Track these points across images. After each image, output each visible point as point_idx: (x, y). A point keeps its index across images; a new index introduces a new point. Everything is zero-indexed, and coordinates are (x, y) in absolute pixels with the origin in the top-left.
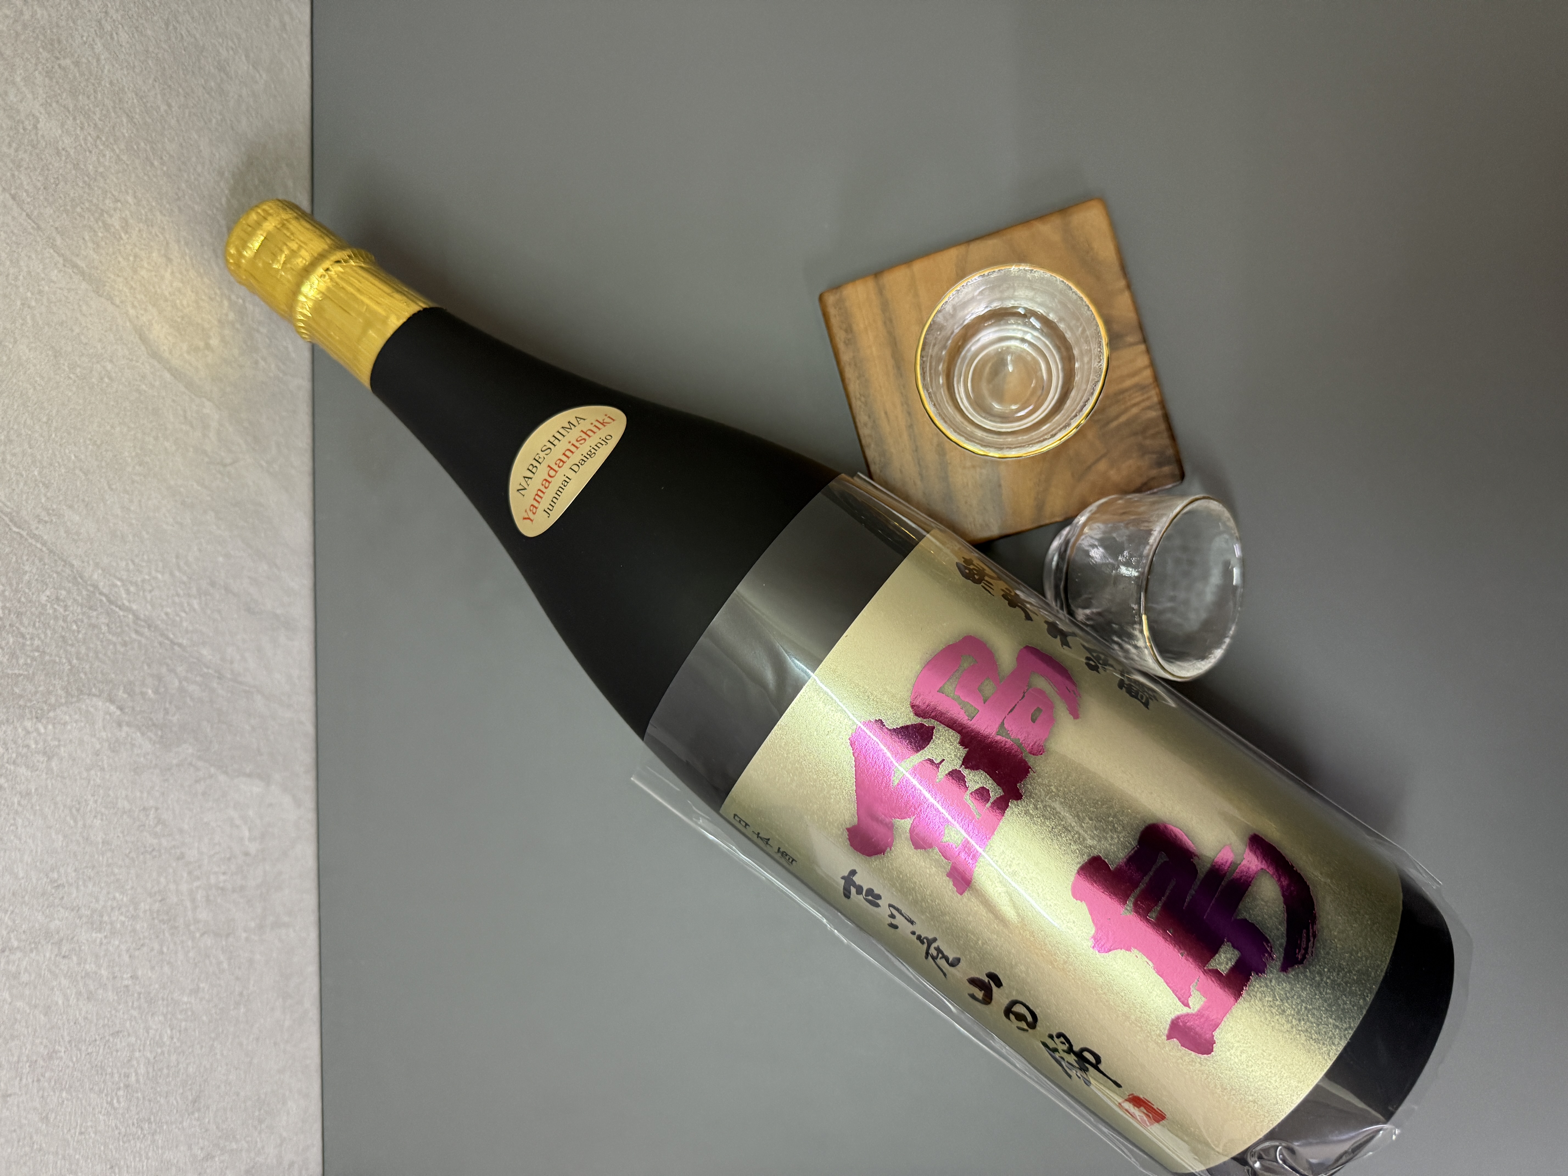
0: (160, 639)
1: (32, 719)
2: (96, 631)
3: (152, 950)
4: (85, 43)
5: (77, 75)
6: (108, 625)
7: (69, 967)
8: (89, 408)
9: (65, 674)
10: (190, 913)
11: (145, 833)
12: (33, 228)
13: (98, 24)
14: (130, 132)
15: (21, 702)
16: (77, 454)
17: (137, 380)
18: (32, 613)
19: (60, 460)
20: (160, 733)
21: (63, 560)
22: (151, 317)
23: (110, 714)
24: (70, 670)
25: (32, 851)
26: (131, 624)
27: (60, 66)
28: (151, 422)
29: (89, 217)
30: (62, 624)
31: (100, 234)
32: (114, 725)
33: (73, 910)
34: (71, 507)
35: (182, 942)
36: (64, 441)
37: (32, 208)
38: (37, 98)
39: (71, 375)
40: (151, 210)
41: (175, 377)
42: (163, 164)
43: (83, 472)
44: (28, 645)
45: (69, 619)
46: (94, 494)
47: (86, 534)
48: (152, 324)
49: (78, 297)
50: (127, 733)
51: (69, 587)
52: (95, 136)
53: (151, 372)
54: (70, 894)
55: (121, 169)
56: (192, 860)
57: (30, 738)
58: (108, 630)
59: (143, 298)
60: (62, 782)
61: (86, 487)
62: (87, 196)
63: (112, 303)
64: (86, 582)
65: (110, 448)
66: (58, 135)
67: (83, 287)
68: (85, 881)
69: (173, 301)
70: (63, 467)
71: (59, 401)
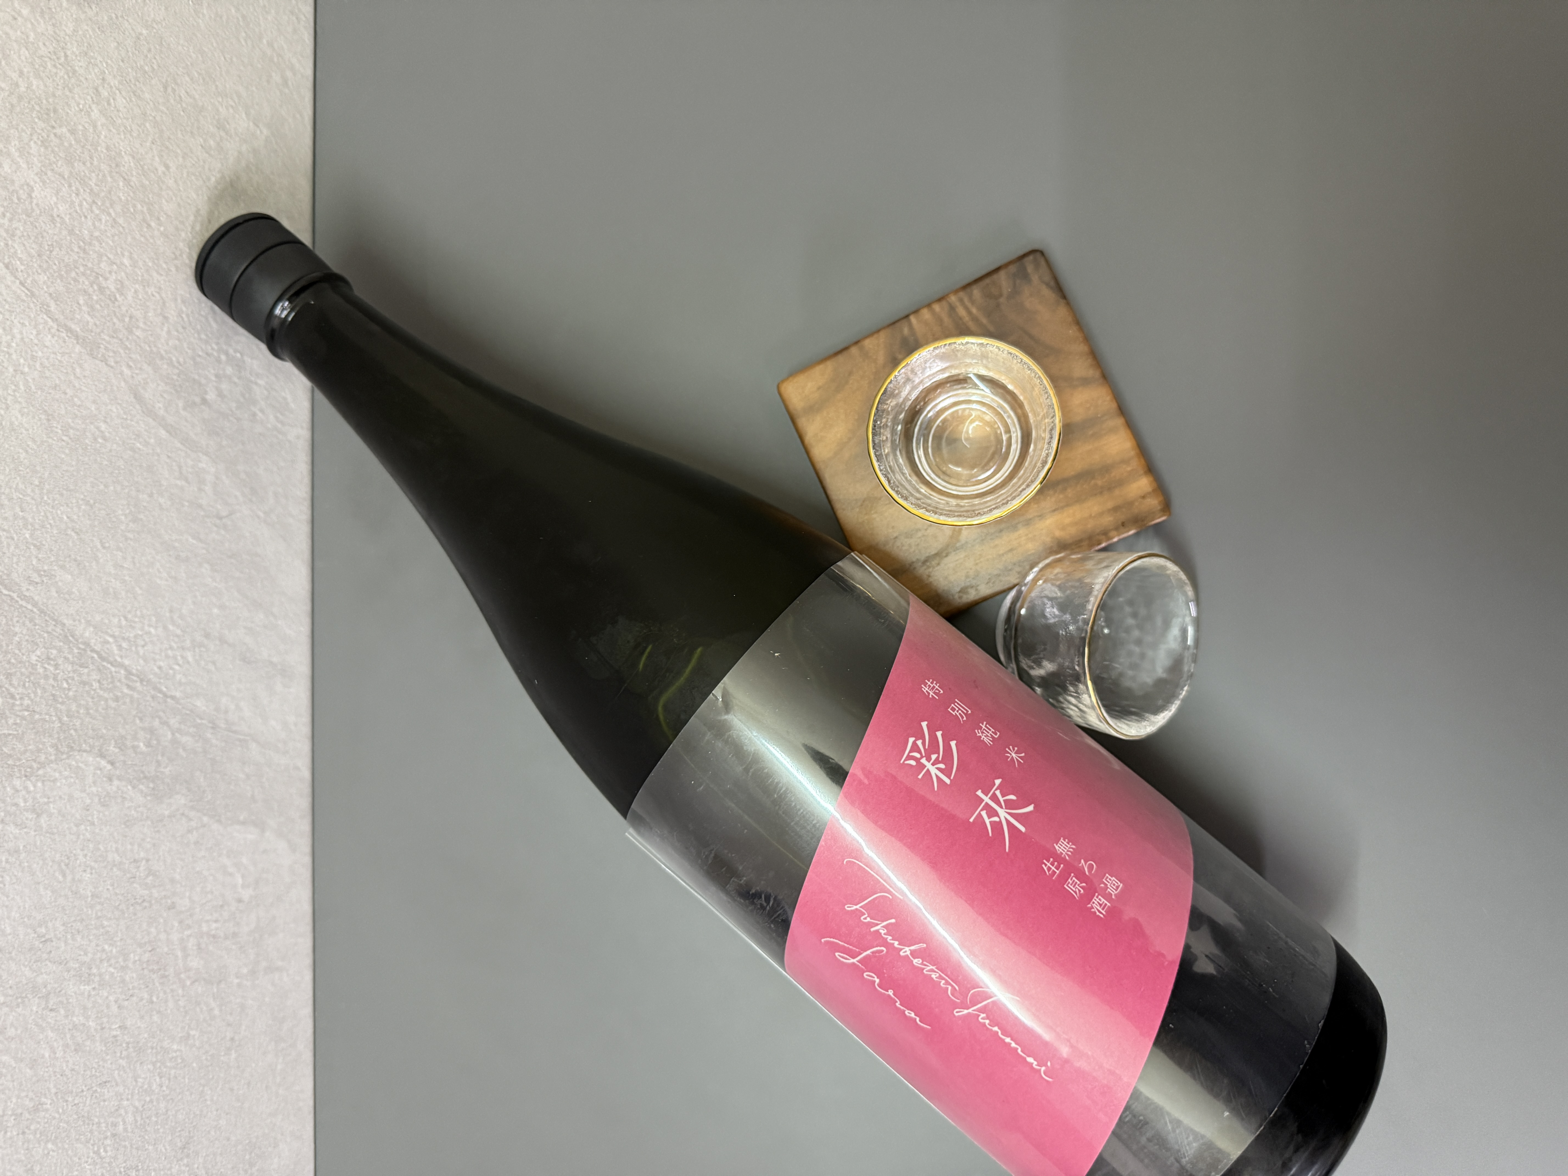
0: (153, 692)
1: (20, 778)
2: (87, 688)
3: (142, 999)
4: (81, 110)
5: (73, 142)
6: (99, 681)
7: (56, 1021)
8: (82, 469)
9: (55, 732)
10: (180, 962)
11: (135, 885)
12: (26, 295)
13: (95, 91)
14: (126, 195)
15: (10, 762)
16: (69, 515)
17: (131, 439)
18: (21, 673)
20: (151, 785)
21: (54, 620)
22: (145, 376)
24: (61, 727)
25: (19, 907)
26: (123, 680)
27: (55, 135)
28: (145, 479)
29: (83, 282)
30: (53, 682)
31: (95, 298)
32: (105, 779)
33: (60, 964)
34: (62, 567)
35: (172, 991)
36: (57, 502)
37: (26, 276)
38: (32, 167)
39: (64, 438)
40: (147, 271)
41: (170, 434)
42: (160, 225)
43: (75, 532)
44: (18, 705)
45: (59, 677)
46: (87, 553)
47: (78, 594)
48: (147, 383)
49: (72, 361)
50: (118, 787)
51: (60, 646)
52: (91, 201)
53: (146, 430)
54: (58, 948)
55: (117, 233)
56: (183, 909)
57: (19, 796)
58: (100, 687)
59: (139, 358)
60: (50, 838)
61: (78, 547)
62: (82, 260)
63: (106, 364)
64: (77, 640)
65: (104, 507)
66: (52, 203)
67: (77, 350)
68: (73, 935)
69: (170, 358)
70: (54, 528)
71: (52, 464)
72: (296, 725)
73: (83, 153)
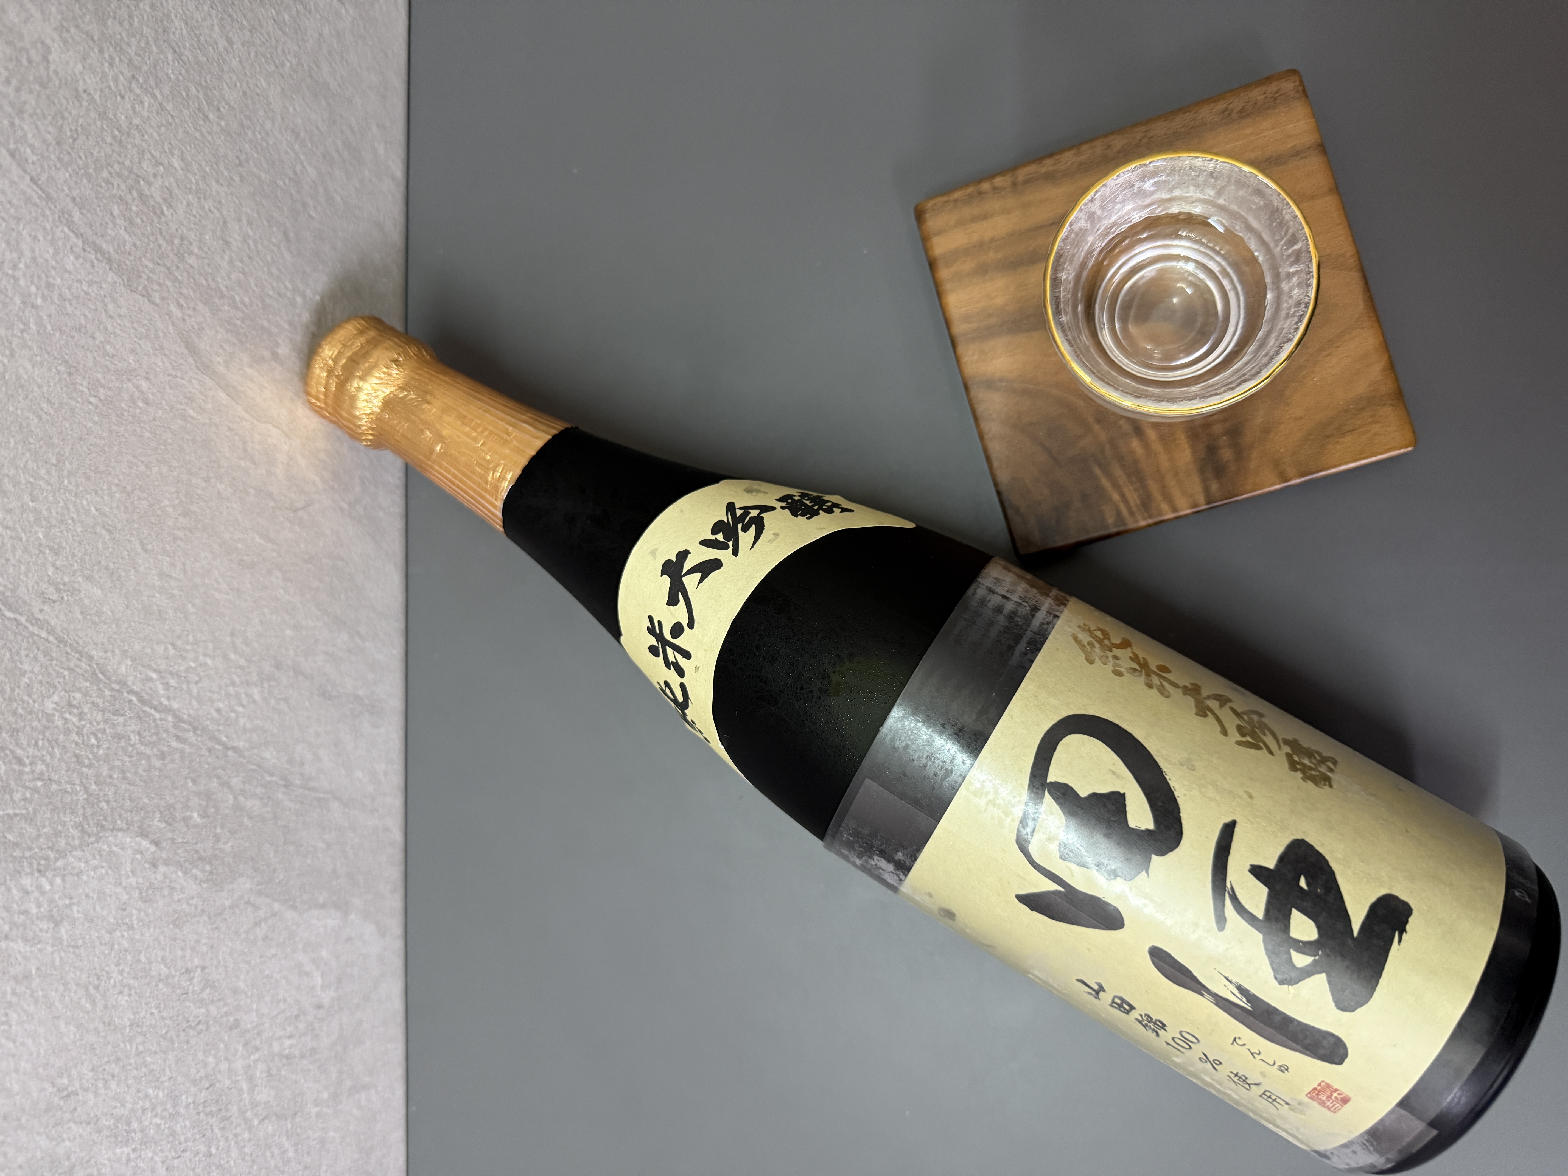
0: (210, 744)
1: (32, 874)
2: (123, 744)
3: (198, 1153)
6: (139, 734)
8: (117, 443)
9: (79, 806)
10: (246, 1095)
11: (187, 1004)
12: (40, 197)
14: (177, 72)
15: (17, 853)
16: (98, 507)
17: (181, 404)
18: (32, 728)
19: (75, 516)
20: (208, 868)
21: (77, 652)
22: (201, 319)
23: (141, 853)
24: (87, 799)
25: (31, 1054)
26: (171, 730)
28: (201, 458)
29: (118, 185)
30: (76, 738)
31: (134, 208)
32: (147, 866)
33: (89, 1123)
34: (89, 578)
35: (236, 1135)
36: (81, 488)
37: (39, 170)
38: (49, 19)
39: (92, 400)
40: (204, 178)
41: (233, 399)
42: (221, 117)
43: (108, 530)
44: (28, 773)
45: (85, 732)
46: (122, 558)
47: (110, 614)
48: (203, 328)
49: (102, 293)
50: (164, 874)
51: (87, 687)
52: (128, 75)
53: (201, 393)
54: (85, 1102)
55: (164, 122)
56: (249, 1026)
57: (30, 900)
58: (140, 740)
59: (192, 294)
60: (74, 953)
61: (110, 549)
62: (117, 156)
63: (149, 300)
64: (109, 679)
65: (145, 495)
66: (77, 72)
67: (109, 279)
68: (105, 1081)
69: (233, 298)
70: (78, 524)
71: (75, 435)
72: (386, 774)
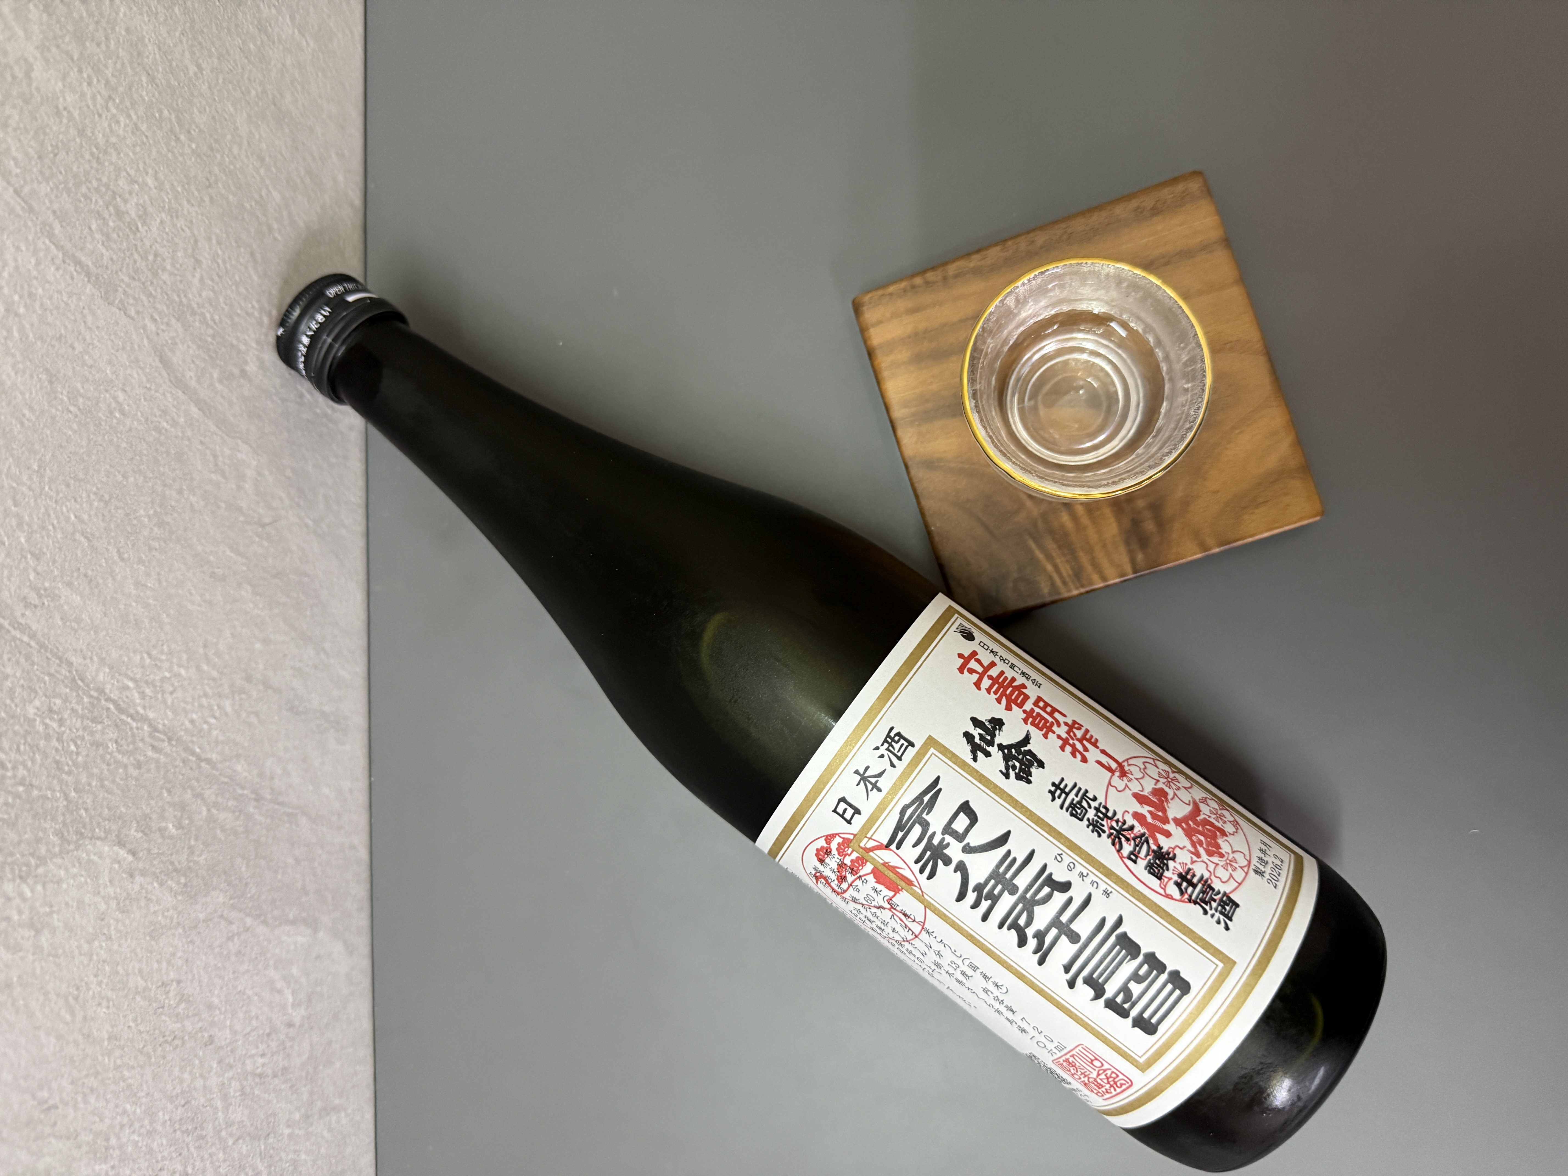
0: (184, 755)
1: (14, 880)
2: (101, 751)
3: (174, 1172)
5: (85, 14)
6: (116, 742)
8: (95, 452)
9: (59, 813)
10: (220, 1114)
11: (163, 1017)
12: (23, 208)
14: (151, 95)
16: (78, 514)
17: (156, 416)
18: (14, 732)
19: (55, 522)
20: (183, 880)
21: (58, 657)
22: (173, 334)
24: (67, 807)
25: (12, 1065)
26: (148, 739)
28: (174, 470)
29: (96, 201)
30: (57, 744)
31: (111, 224)
32: (124, 875)
33: (68, 1138)
34: (69, 584)
35: (211, 1155)
36: (61, 495)
37: (22, 182)
38: (31, 38)
39: (72, 408)
40: (176, 197)
41: (204, 413)
42: (191, 140)
43: (86, 538)
44: (10, 778)
45: (65, 736)
46: (100, 566)
47: (89, 621)
48: (176, 344)
49: (81, 304)
50: (141, 885)
51: (67, 693)
52: (107, 96)
53: (174, 406)
54: (65, 1117)
55: (139, 142)
56: (223, 1043)
57: (12, 907)
58: (117, 748)
59: (165, 310)
60: (54, 962)
61: (89, 557)
62: (95, 173)
63: (124, 313)
64: (88, 686)
65: (121, 505)
66: (57, 90)
67: (88, 291)
68: (85, 1096)
69: (203, 314)
70: (58, 530)
71: (55, 442)
72: (351, 791)
73: (98, 31)
